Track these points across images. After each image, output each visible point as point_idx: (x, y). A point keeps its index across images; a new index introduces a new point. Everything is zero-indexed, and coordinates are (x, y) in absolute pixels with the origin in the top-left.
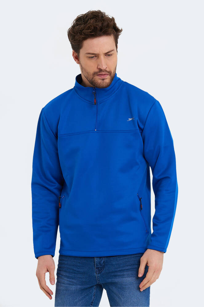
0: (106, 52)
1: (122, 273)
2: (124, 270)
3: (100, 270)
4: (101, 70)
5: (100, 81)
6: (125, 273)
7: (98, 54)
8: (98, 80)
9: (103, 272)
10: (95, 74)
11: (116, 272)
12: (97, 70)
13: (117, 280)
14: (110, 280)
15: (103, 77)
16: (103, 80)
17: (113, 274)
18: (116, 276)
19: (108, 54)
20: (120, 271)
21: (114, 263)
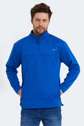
0: (44, 19)
1: (50, 115)
2: (51, 114)
3: (41, 114)
4: (40, 26)
5: (39, 31)
6: (52, 115)
7: (40, 20)
8: (38, 30)
9: (42, 114)
10: (37, 28)
11: (48, 114)
12: (38, 26)
13: (48, 118)
14: (45, 118)
15: (40, 29)
16: (40, 30)
17: (46, 116)
18: (48, 116)
19: (44, 20)
20: (50, 114)
21: (47, 111)
